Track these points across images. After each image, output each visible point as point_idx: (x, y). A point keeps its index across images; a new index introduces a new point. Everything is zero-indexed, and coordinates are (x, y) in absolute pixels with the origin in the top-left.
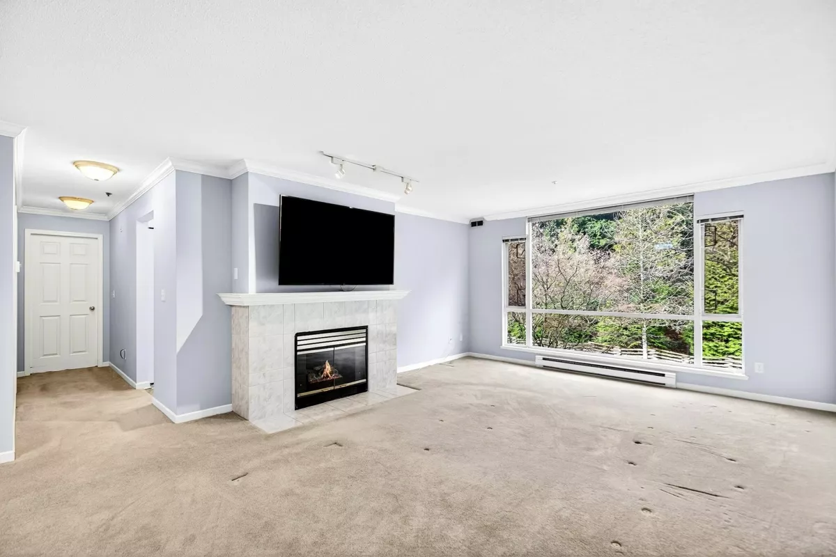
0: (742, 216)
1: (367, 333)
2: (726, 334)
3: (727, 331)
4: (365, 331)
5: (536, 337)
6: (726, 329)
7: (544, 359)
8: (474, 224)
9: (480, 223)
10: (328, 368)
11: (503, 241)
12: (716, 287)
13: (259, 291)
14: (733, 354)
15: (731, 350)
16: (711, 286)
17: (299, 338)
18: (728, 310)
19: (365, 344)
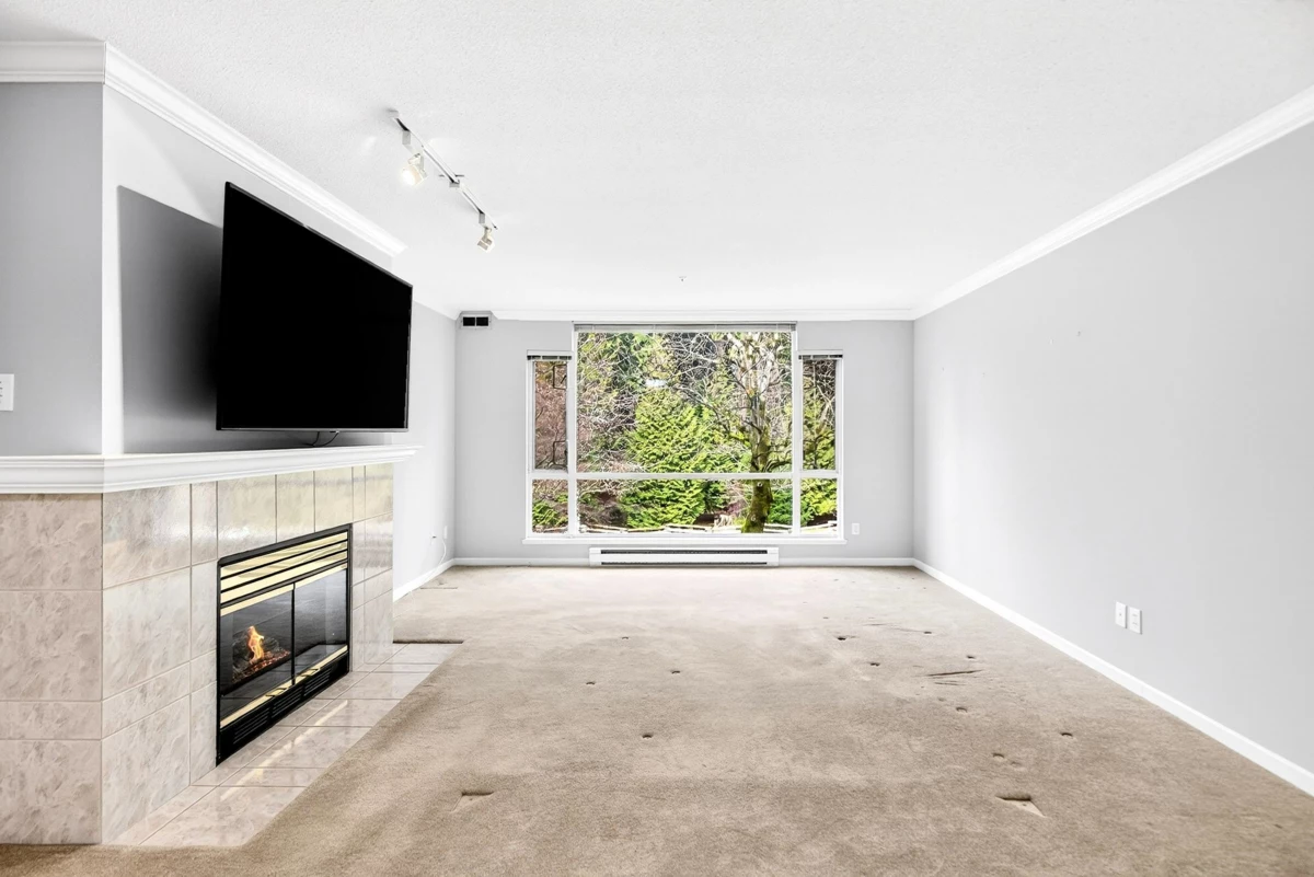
0: (841, 356)
1: (349, 540)
2: (665, 497)
3: (667, 492)
4: (344, 536)
5: (583, 519)
6: (666, 490)
7: (603, 552)
8: (468, 322)
9: (483, 322)
10: (256, 640)
11: (529, 357)
12: (656, 437)
13: (131, 449)
14: (671, 521)
15: (670, 516)
16: (652, 437)
17: (225, 572)
18: (668, 466)
19: (345, 565)
